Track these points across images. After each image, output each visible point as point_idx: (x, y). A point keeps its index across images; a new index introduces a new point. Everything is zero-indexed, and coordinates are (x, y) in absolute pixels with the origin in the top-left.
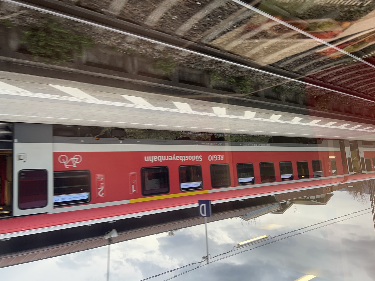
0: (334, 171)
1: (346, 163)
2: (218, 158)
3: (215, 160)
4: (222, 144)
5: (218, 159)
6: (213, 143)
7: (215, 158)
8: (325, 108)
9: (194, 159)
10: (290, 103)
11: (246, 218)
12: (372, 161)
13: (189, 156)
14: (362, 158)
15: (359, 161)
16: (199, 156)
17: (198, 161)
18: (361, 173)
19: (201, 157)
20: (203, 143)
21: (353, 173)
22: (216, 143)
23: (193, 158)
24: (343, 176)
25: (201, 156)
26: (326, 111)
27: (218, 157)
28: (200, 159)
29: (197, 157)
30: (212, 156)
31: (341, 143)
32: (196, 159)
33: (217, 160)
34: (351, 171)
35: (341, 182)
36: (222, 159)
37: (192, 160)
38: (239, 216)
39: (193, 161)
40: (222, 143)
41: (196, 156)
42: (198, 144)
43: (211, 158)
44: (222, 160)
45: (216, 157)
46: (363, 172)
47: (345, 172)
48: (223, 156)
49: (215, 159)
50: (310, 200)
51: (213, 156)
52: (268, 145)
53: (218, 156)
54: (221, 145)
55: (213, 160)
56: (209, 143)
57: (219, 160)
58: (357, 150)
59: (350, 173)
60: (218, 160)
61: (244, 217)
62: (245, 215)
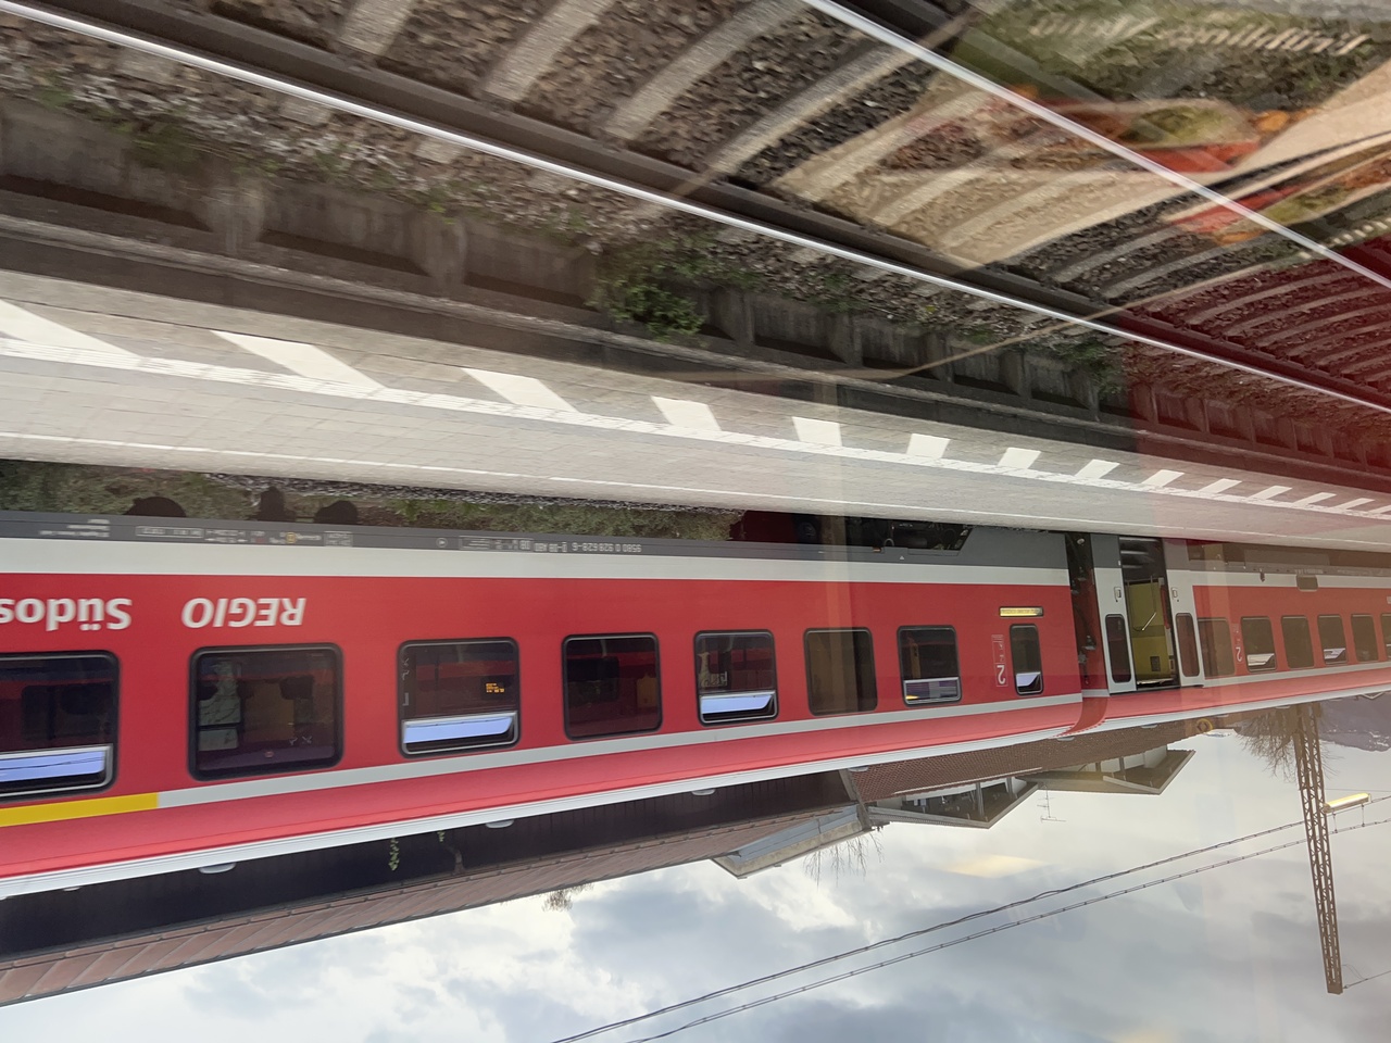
0: (1024, 679)
1: (1098, 639)
2: (263, 612)
3: (233, 624)
4: (301, 537)
5: (265, 618)
6: (233, 533)
7: (239, 611)
8: (667, 321)
9: (66, 618)
10: (300, 256)
11: (740, 868)
12: (1236, 629)
13: (18, 599)
14: (1186, 619)
15: (1168, 632)
16: (106, 600)
17: (96, 627)
18: (1174, 683)
19: (120, 607)
20: (155, 531)
21: (1131, 686)
22: (260, 533)
23: (54, 614)
24: (1077, 698)
25: (126, 602)
26: (692, 345)
27: (267, 606)
28: (117, 621)
29: (91, 608)
30: (215, 605)
31: (1078, 549)
32: (83, 617)
33: (251, 625)
34: (1121, 677)
35: (1068, 728)
36: (292, 617)
37: (44, 621)
38: (712, 858)
39: (52, 626)
40: (302, 533)
41: (84, 603)
42: (105, 535)
43: (204, 616)
44: (285, 621)
45: (242, 606)
46: (1185, 681)
47: (1089, 680)
48: (301, 602)
49: (240, 617)
50: (1099, 774)
51: (223, 602)
52: (628, 547)
53: (263, 601)
54: (291, 540)
55: (218, 623)
56: (197, 532)
57: (271, 622)
58: (1161, 580)
59: (1115, 687)
60: (259, 623)
61: (732, 863)
62: (736, 853)
